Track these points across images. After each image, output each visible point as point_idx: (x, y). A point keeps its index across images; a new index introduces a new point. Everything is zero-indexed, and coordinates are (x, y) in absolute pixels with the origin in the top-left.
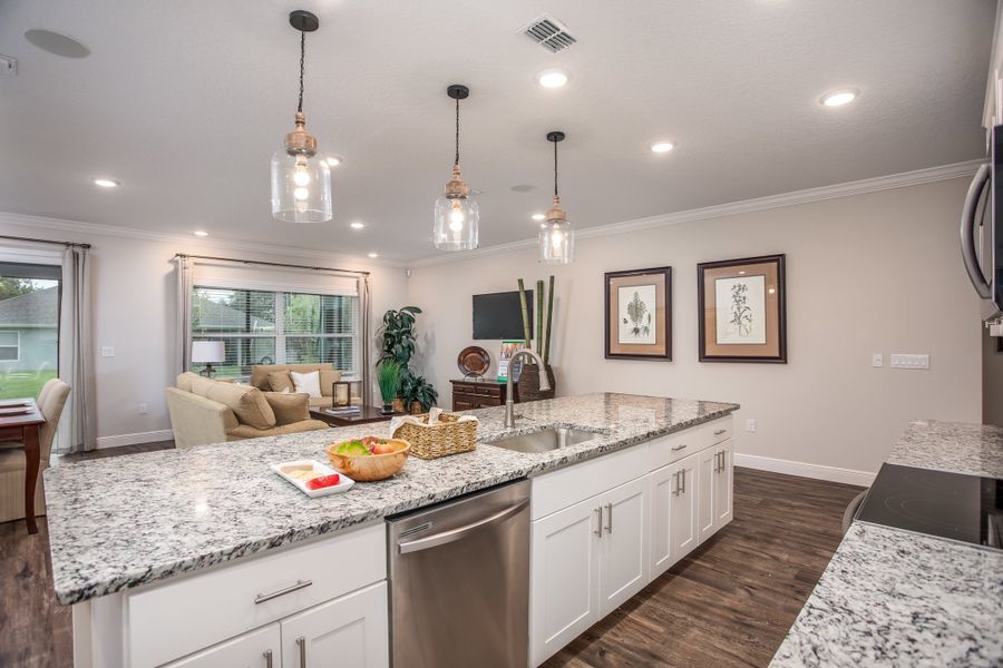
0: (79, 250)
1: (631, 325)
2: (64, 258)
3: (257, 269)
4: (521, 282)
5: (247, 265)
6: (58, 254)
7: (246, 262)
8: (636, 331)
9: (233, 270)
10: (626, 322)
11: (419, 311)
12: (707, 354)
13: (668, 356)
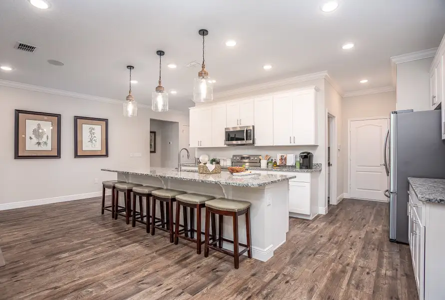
1: (35, 140)
8: (39, 144)
10: (31, 138)
12: (78, 155)
13: (58, 156)
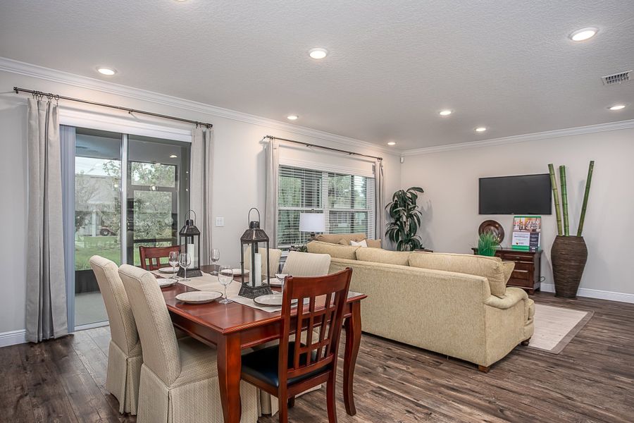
0: (204, 129)
2: (193, 135)
3: (314, 152)
4: (550, 166)
5: (308, 148)
6: (188, 132)
7: (308, 145)
9: (298, 151)
11: (421, 190)
